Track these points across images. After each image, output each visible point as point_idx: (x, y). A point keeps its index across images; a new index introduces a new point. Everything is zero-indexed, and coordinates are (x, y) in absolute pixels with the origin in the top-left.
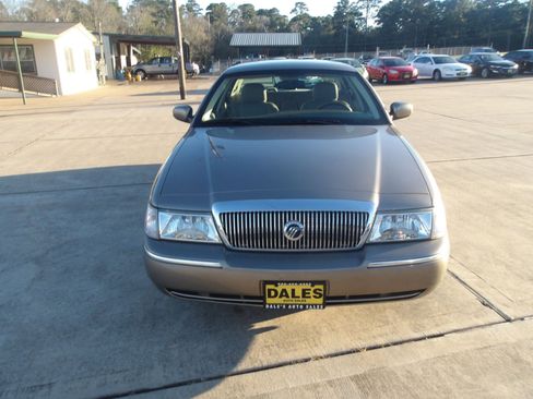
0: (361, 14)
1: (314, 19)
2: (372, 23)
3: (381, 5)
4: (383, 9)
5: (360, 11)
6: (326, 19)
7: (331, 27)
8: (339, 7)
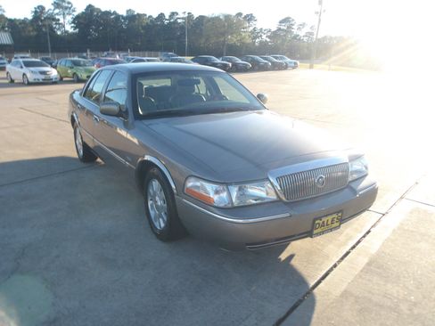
0: (59, 20)
1: (10, 20)
2: (69, 28)
3: (76, 14)
4: (78, 17)
5: (57, 17)
6: (24, 22)
7: (31, 29)
8: (36, 12)
